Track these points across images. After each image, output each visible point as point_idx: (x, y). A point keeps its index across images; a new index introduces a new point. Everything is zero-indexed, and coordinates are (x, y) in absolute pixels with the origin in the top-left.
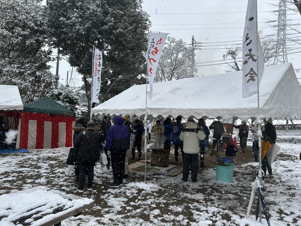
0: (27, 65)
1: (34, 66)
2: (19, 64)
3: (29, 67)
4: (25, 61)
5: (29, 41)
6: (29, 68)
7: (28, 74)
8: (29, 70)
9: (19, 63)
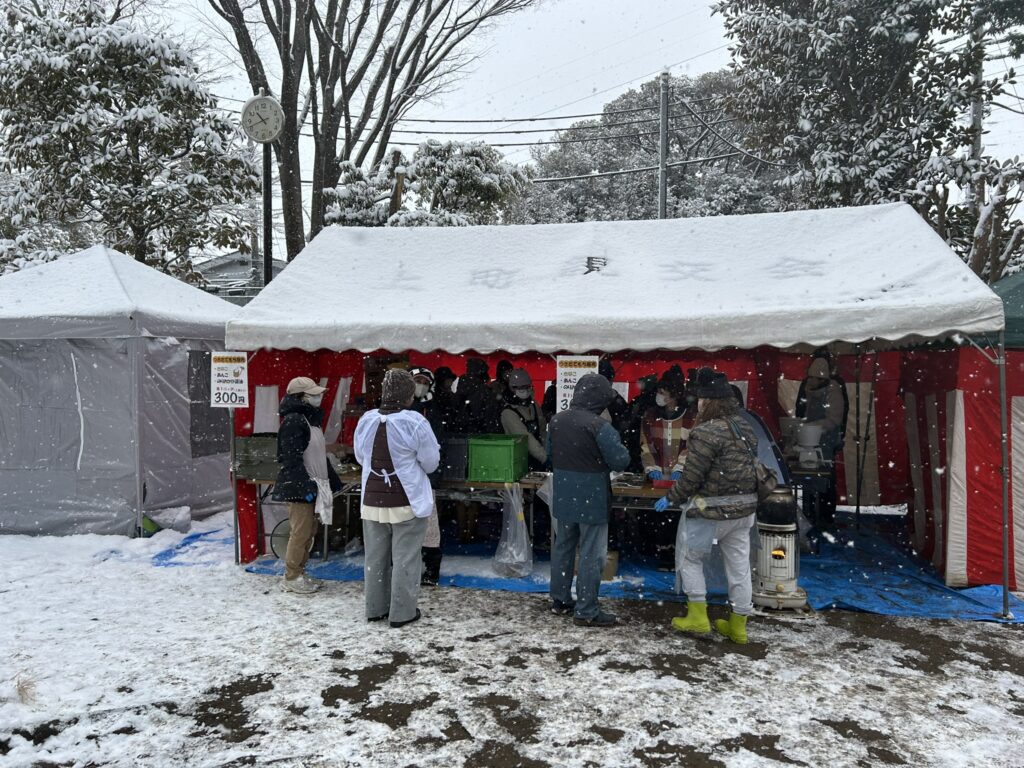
0: (875, 144)
1: (903, 142)
2: (838, 150)
3: (881, 148)
4: (863, 130)
5: (883, 25)
6: (883, 153)
7: (882, 180)
8: (883, 166)
9: (837, 143)
